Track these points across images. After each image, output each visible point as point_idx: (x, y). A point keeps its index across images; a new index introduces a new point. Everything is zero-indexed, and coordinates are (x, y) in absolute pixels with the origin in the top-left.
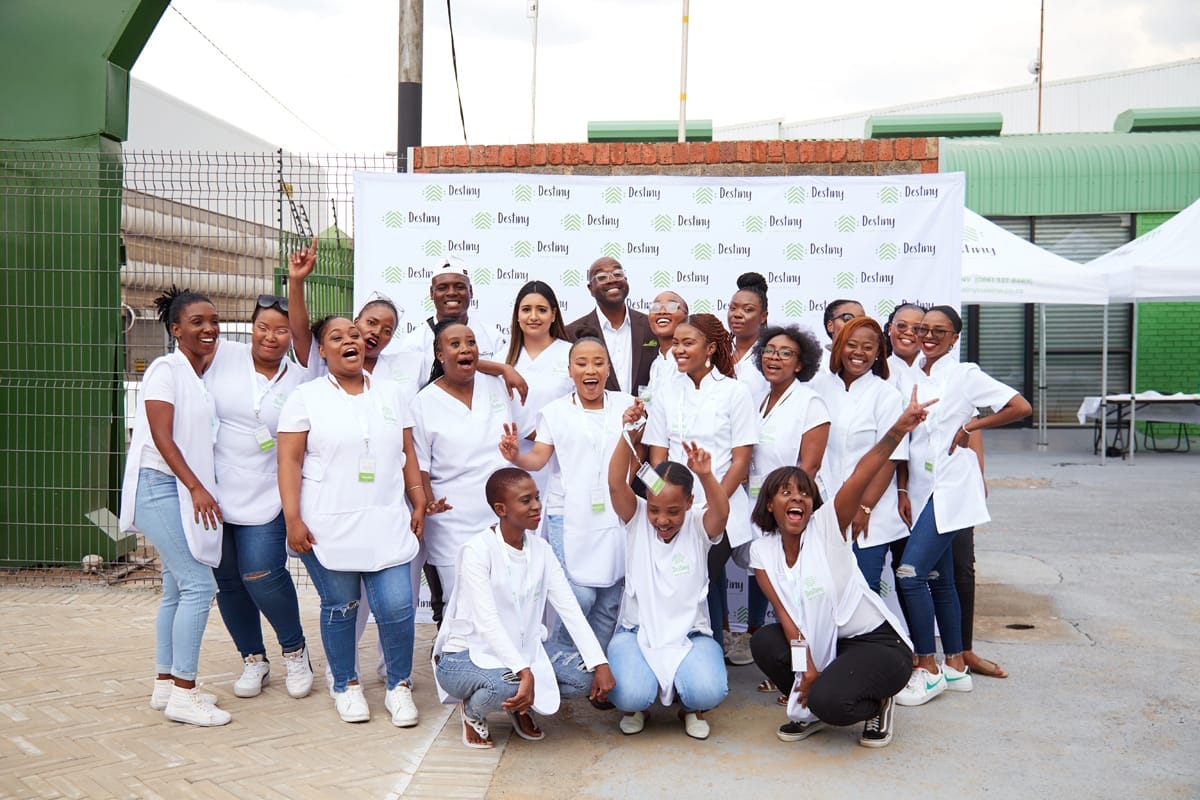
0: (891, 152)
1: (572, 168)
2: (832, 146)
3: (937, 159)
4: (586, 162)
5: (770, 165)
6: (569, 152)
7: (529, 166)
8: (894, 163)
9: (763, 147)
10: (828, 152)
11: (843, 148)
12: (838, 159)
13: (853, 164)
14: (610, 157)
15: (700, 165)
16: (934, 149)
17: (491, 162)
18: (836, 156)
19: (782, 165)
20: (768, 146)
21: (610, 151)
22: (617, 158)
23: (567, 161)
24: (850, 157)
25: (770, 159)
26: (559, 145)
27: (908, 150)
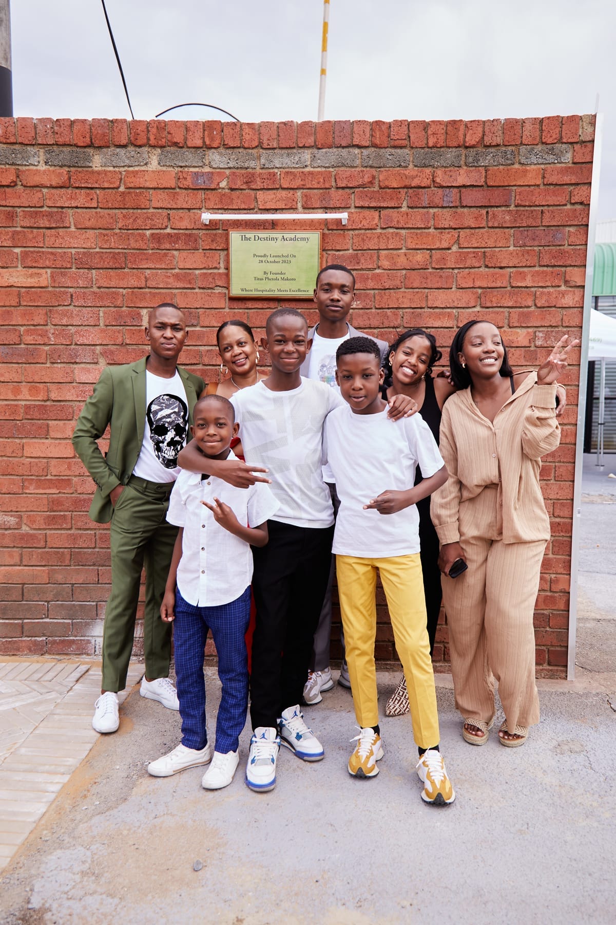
0: (538, 133)
1: (159, 150)
2: (466, 126)
3: (593, 141)
4: (176, 144)
5: (393, 151)
6: (154, 130)
7: (108, 147)
8: (540, 147)
9: (383, 128)
10: (461, 133)
11: (480, 129)
12: (473, 143)
13: (493, 150)
14: (203, 138)
15: (310, 151)
16: (590, 130)
17: (61, 140)
18: (471, 139)
19: (406, 151)
20: (390, 127)
21: (204, 130)
22: (212, 139)
23: (152, 142)
24: (487, 140)
25: (392, 143)
26: (143, 121)
27: (557, 130)
